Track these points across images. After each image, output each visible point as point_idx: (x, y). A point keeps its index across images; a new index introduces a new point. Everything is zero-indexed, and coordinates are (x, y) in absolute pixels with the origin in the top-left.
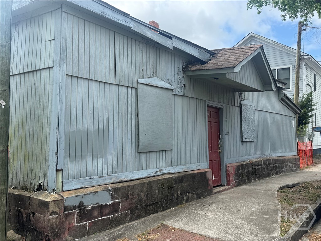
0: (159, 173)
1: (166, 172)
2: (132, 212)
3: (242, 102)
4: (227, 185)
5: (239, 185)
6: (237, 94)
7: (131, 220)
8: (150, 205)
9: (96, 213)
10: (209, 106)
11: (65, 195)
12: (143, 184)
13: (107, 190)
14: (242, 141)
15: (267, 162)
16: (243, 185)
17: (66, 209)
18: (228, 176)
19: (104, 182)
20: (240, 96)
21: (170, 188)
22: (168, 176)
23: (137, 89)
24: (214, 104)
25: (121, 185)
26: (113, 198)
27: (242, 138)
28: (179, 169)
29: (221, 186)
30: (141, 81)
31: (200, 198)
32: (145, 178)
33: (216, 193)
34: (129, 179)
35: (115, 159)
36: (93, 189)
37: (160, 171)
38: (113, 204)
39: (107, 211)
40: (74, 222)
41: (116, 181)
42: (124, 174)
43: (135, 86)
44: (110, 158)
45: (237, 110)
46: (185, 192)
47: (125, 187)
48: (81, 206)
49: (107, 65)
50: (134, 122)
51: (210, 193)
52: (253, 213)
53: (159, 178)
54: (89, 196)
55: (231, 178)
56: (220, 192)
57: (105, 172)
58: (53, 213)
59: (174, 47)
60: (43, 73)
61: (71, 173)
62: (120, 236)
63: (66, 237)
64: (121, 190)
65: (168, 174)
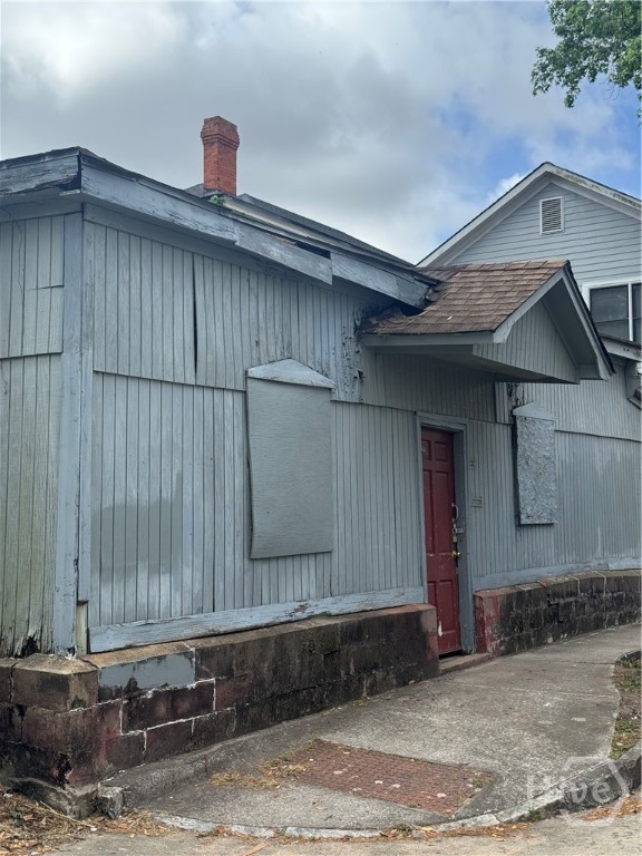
0: (299, 615)
1: (317, 612)
2: (241, 711)
3: (516, 412)
4: (478, 651)
5: (509, 651)
6: (502, 388)
7: (239, 733)
8: (282, 697)
9: (162, 709)
10: (425, 428)
11: (95, 659)
12: (265, 641)
13: (186, 654)
14: (519, 525)
15: (592, 586)
16: (522, 650)
17: (102, 694)
18: (480, 624)
19: (175, 636)
20: (510, 394)
21: (331, 654)
22: (324, 623)
23: (245, 393)
24: (438, 421)
25: (214, 642)
26: (199, 674)
27: (517, 516)
28: (350, 604)
29: (460, 653)
30: (255, 372)
31: (405, 684)
32: (267, 626)
33: (447, 671)
34: (231, 627)
35: (198, 576)
36: (153, 651)
37: (303, 608)
38: (200, 687)
39: (185, 705)
40: (117, 726)
41: (202, 631)
42: (219, 614)
43: (240, 386)
44: (187, 573)
45: (503, 434)
46: (367, 668)
47: (224, 648)
48: (132, 690)
49: (178, 338)
50: (240, 481)
51: (433, 673)
52: (545, 713)
53: (303, 626)
54: (148, 665)
55: (488, 631)
56: (458, 668)
57: (176, 608)
58: (78, 702)
59: (335, 278)
60: (31, 367)
61: (106, 609)
62: (219, 767)
63: (102, 762)
64: (216, 655)
65: (324, 616)
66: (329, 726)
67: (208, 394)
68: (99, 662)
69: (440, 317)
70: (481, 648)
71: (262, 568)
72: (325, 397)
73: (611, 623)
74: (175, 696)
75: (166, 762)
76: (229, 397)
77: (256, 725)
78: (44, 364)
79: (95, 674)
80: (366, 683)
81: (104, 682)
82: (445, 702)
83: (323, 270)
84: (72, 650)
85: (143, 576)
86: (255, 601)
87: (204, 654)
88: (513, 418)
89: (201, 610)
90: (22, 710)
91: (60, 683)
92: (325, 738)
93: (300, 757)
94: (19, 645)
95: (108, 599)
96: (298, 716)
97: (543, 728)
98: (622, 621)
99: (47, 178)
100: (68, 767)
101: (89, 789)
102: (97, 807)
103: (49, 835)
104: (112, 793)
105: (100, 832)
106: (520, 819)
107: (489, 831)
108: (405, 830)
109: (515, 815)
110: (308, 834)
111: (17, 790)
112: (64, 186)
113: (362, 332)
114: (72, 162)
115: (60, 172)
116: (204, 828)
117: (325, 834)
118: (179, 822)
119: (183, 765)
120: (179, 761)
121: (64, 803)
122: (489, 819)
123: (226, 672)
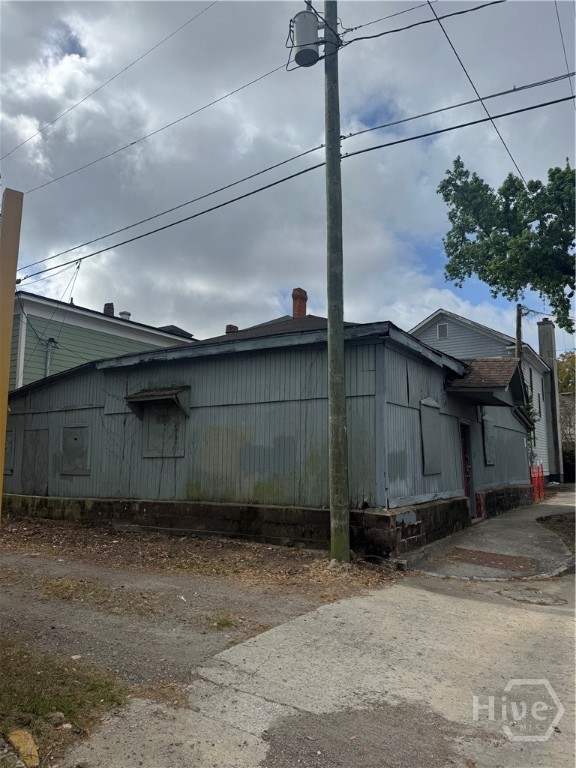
0: (436, 498)
1: (440, 498)
3: (483, 418)
4: (480, 517)
5: (489, 517)
8: (437, 530)
9: (409, 532)
10: (461, 424)
13: (413, 511)
14: (486, 465)
17: (397, 524)
20: (481, 411)
21: (446, 514)
23: (420, 410)
24: (465, 422)
25: (418, 507)
26: (418, 520)
27: (485, 461)
28: (447, 495)
30: (423, 402)
33: (476, 523)
34: (421, 502)
35: (411, 481)
37: (436, 495)
38: (418, 524)
39: (414, 531)
40: (400, 537)
41: (415, 503)
42: (417, 497)
43: (419, 407)
44: (408, 480)
45: (479, 427)
46: (455, 521)
47: (421, 509)
48: (403, 524)
50: (420, 443)
51: (470, 524)
52: (532, 539)
53: (438, 503)
54: (406, 514)
57: (407, 493)
58: (392, 527)
60: (360, 400)
61: (391, 492)
65: (442, 499)
66: (454, 542)
67: (411, 410)
68: (393, 512)
69: (479, 381)
71: (426, 479)
72: (437, 411)
74: (413, 526)
75: (413, 552)
76: (416, 411)
77: (431, 541)
78: (367, 398)
79: (395, 516)
81: (397, 519)
82: (488, 535)
83: (441, 362)
84: (384, 507)
85: (398, 480)
86: (425, 492)
87: (418, 512)
88: (483, 420)
89: (412, 495)
90: (368, 529)
91: (386, 519)
92: (458, 547)
93: (455, 553)
95: (391, 488)
97: (537, 545)
99: (374, 332)
100: (389, 552)
101: (396, 560)
102: (400, 567)
104: (404, 562)
106: (556, 576)
109: (554, 574)
112: (380, 335)
113: (446, 385)
121: (390, 565)
122: (545, 575)
123: (423, 519)
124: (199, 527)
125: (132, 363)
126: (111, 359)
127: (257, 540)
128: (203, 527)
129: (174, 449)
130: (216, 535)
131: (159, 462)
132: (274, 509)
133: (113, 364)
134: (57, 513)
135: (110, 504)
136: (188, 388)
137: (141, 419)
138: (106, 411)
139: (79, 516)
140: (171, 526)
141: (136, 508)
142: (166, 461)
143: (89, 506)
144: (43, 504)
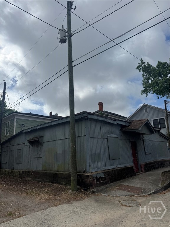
0: (117, 167)
1: (119, 167)
2: (110, 180)
3: (143, 138)
4: (142, 172)
5: (146, 172)
6: (141, 135)
7: (110, 183)
8: (115, 178)
9: (100, 180)
10: (131, 142)
11: (92, 173)
12: (113, 171)
13: (103, 172)
14: (146, 154)
15: (157, 162)
16: (148, 172)
17: (93, 178)
18: (141, 168)
19: (101, 170)
21: (121, 172)
24: (132, 140)
25: (106, 171)
26: (105, 175)
27: (145, 152)
28: (123, 165)
29: (139, 172)
30: (108, 136)
31: (132, 176)
32: (113, 169)
33: (137, 175)
34: (108, 169)
35: (103, 162)
36: (99, 172)
38: (105, 177)
39: (103, 179)
40: (95, 182)
41: (104, 169)
42: (106, 167)
43: (107, 138)
45: (142, 142)
46: (126, 174)
47: (107, 172)
48: (97, 177)
49: (99, 133)
50: (107, 150)
51: (135, 175)
52: (151, 180)
53: (117, 169)
54: (98, 174)
55: (143, 169)
56: (139, 174)
57: (101, 167)
58: (90, 179)
59: (117, 124)
60: (83, 137)
61: (93, 167)
62: (108, 187)
63: (94, 186)
64: (106, 173)
65: (120, 167)
66: (122, 182)
67: (103, 139)
68: (93, 174)
69: (131, 127)
70: (142, 171)
71: (111, 161)
72: (117, 138)
73: (161, 167)
74: (102, 178)
75: (101, 187)
76: (105, 139)
77: (112, 182)
78: (84, 137)
79: (92, 175)
80: (126, 176)
81: (93, 176)
82: (137, 179)
83: (116, 123)
84: (89, 172)
85: (97, 162)
86: (111, 166)
87: (105, 173)
88: (143, 139)
89: (104, 167)
90: (84, 180)
91: (88, 176)
92: (122, 184)
93: (118, 186)
94: (83, 171)
95: (93, 165)
96: (117, 181)
97: (151, 182)
98: (162, 167)
99: (84, 116)
100: (90, 187)
101: (92, 190)
102: (94, 192)
103: (88, 196)
104: (95, 190)
105: (94, 195)
106: (149, 194)
107: (144, 196)
108: (133, 196)
109: (148, 194)
110: (120, 196)
111: (84, 190)
112: (85, 117)
113: (121, 130)
114: (86, 114)
115: (85, 115)
116: (107, 195)
117: (123, 196)
118: (104, 194)
119: (104, 187)
120: (103, 186)
121: (90, 192)
122: (144, 194)
123: (108, 175)
124: (44, 179)
125: (30, 130)
126: (26, 130)
127: (57, 183)
128: (45, 179)
129: (40, 155)
130: (48, 181)
131: (36, 159)
132: (61, 173)
133: (26, 131)
134: (14, 175)
135: (25, 172)
136: (43, 136)
137: (33, 146)
138: (26, 144)
139: (19, 176)
140: (38, 178)
141: (31, 173)
142: (38, 159)
143: (21, 172)
144: (12, 172)
